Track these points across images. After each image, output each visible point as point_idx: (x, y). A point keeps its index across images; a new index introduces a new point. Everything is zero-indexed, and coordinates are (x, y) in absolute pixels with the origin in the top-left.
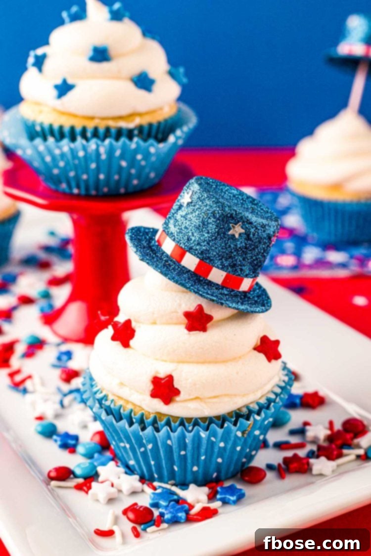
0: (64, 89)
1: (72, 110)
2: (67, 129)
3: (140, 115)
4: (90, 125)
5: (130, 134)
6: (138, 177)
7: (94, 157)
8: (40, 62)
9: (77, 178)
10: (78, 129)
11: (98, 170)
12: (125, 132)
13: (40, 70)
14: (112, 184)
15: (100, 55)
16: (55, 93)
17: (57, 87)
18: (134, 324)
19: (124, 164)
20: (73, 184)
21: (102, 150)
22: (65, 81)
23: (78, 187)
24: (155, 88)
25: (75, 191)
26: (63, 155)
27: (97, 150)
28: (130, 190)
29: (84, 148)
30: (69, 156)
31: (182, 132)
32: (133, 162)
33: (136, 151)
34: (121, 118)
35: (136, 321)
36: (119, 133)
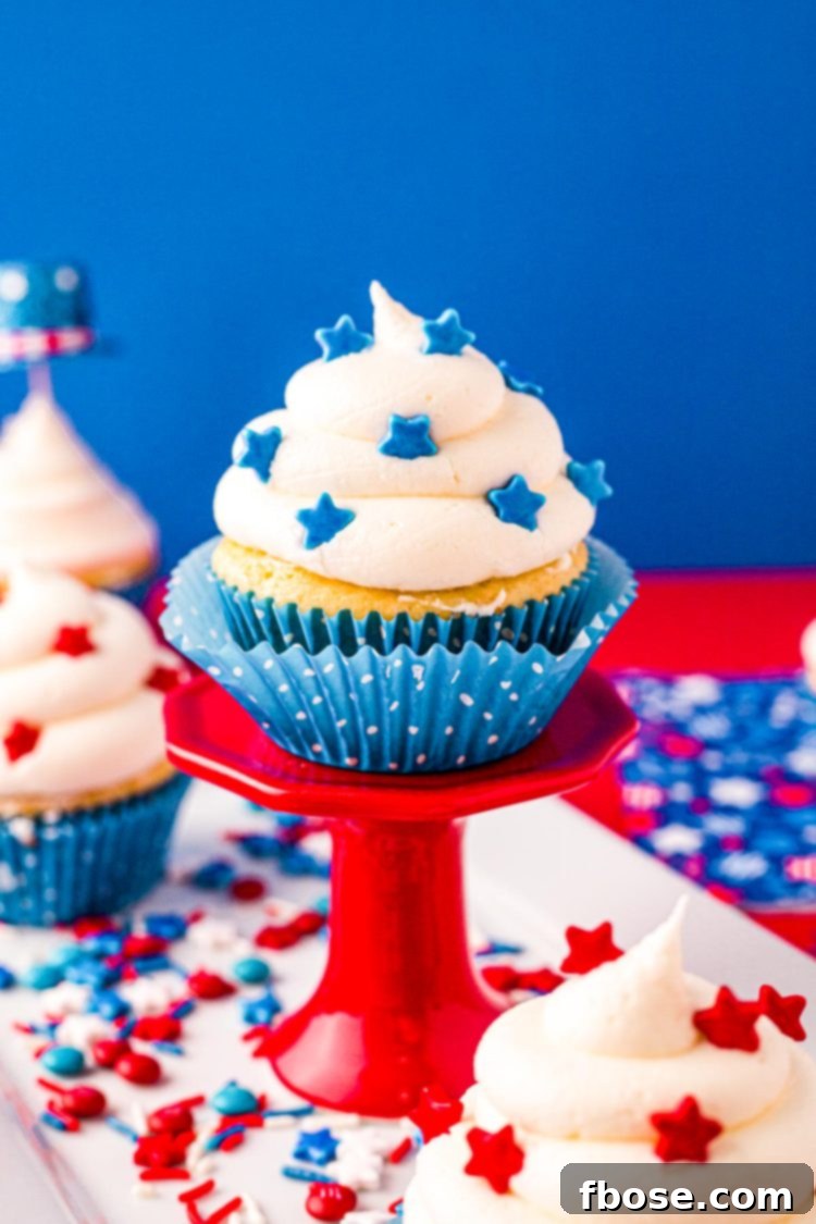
0: (325, 522)
1: (345, 573)
2: (331, 620)
3: (506, 581)
4: (389, 611)
5: (484, 632)
6: (499, 728)
7: (396, 687)
8: (263, 455)
9: (353, 732)
10: (359, 621)
11: (405, 716)
12: (472, 628)
13: (265, 475)
14: (438, 746)
15: (411, 439)
16: (301, 532)
17: (305, 517)
18: (520, 1136)
19: (468, 701)
20: (343, 745)
21: (418, 672)
22: (326, 502)
23: (355, 752)
24: (543, 515)
25: (348, 761)
26: (320, 682)
27: (407, 671)
28: (480, 758)
29: (374, 667)
30: (337, 684)
31: (606, 619)
32: (489, 697)
33: (498, 672)
34: (460, 591)
35: (528, 1129)
36: (459, 631)
